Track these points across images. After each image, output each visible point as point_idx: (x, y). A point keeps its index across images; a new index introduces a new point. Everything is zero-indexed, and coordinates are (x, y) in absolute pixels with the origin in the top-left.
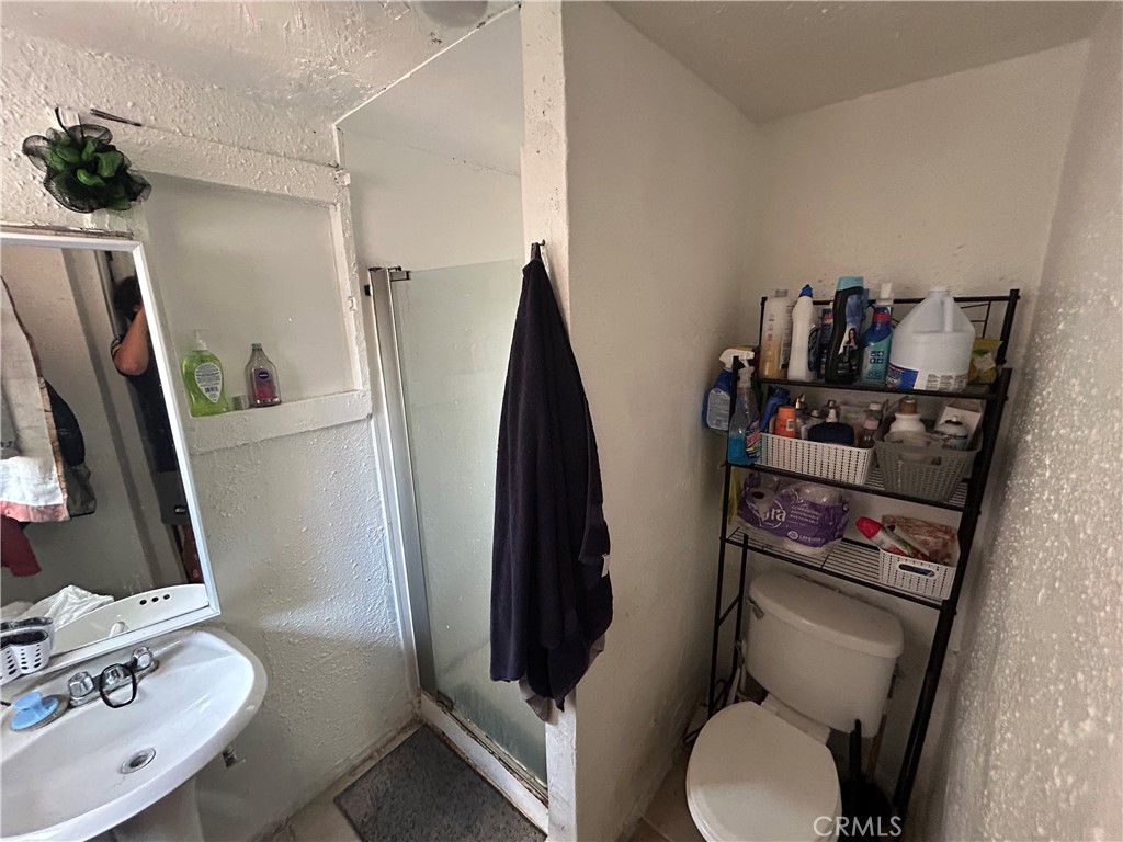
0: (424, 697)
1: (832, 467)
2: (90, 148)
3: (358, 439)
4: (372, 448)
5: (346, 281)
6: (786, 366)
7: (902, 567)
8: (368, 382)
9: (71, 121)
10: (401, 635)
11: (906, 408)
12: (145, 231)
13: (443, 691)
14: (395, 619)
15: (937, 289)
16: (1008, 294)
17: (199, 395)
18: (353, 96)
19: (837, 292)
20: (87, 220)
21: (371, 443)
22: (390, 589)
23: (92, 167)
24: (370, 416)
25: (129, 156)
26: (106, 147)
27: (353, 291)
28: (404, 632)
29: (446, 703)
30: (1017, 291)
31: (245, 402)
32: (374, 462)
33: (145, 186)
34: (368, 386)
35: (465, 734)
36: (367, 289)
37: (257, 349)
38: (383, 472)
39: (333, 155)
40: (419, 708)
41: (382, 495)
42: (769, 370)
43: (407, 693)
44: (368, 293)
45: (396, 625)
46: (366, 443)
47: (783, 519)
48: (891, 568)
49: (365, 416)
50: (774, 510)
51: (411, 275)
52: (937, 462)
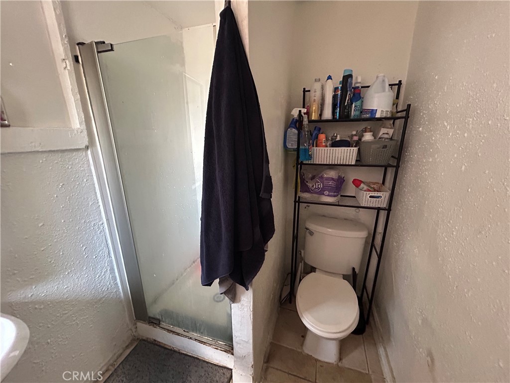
0: (139, 324)
1: (342, 159)
3: (79, 163)
4: (90, 170)
5: (60, 49)
6: (321, 115)
7: (370, 197)
8: (84, 123)
10: (121, 290)
11: (368, 130)
13: (152, 316)
14: (116, 280)
15: (381, 75)
16: (398, 83)
19: (344, 77)
21: (89, 166)
22: (111, 262)
24: (87, 148)
27: (66, 55)
29: (155, 322)
30: (401, 81)
32: (92, 179)
34: (84, 126)
35: (171, 334)
36: (77, 58)
40: (135, 332)
41: (100, 200)
42: (314, 117)
43: (127, 324)
44: (78, 62)
45: (117, 284)
46: (86, 165)
47: (322, 187)
48: (365, 198)
49: (83, 146)
50: (317, 184)
51: (115, 47)
52: (385, 147)
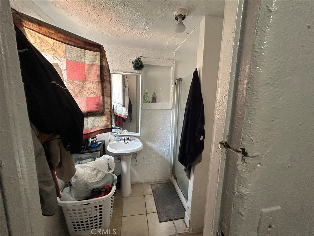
0: (172, 176)
2: (139, 61)
4: (171, 116)
5: (172, 81)
9: (137, 58)
12: (143, 73)
13: (176, 175)
14: (169, 154)
17: (145, 99)
18: (177, 46)
20: (137, 71)
22: (169, 147)
23: (138, 64)
24: (172, 109)
25: (143, 62)
26: (140, 61)
27: (173, 84)
28: (171, 159)
29: (175, 177)
31: (151, 102)
32: (171, 119)
33: (144, 66)
34: (172, 103)
35: (178, 186)
36: (176, 83)
37: (154, 93)
38: (172, 121)
39: (173, 58)
40: (171, 178)
43: (169, 174)
44: (175, 84)
45: (169, 156)
46: (170, 114)
51: (183, 79)
